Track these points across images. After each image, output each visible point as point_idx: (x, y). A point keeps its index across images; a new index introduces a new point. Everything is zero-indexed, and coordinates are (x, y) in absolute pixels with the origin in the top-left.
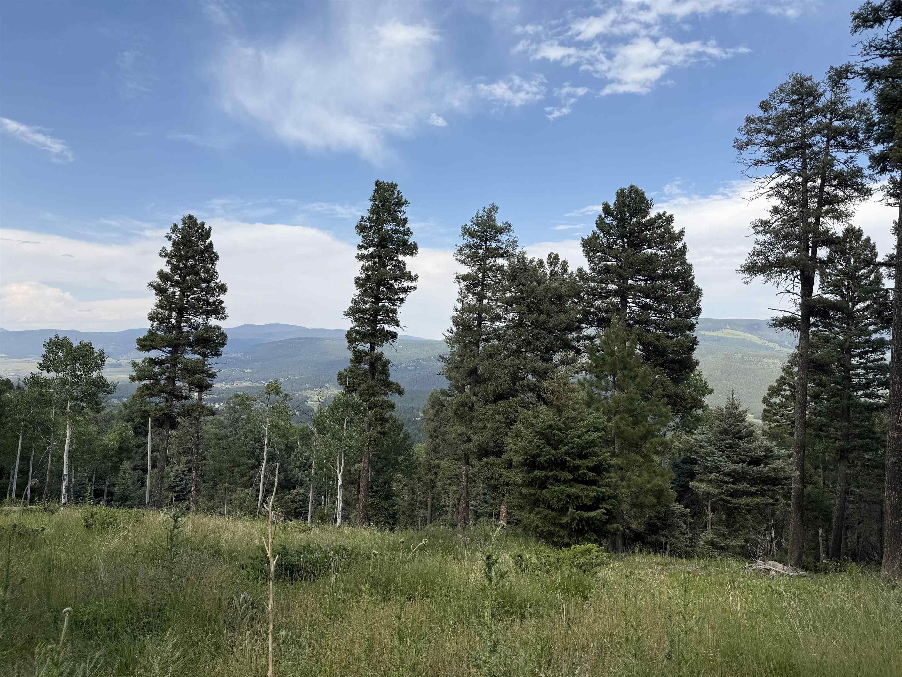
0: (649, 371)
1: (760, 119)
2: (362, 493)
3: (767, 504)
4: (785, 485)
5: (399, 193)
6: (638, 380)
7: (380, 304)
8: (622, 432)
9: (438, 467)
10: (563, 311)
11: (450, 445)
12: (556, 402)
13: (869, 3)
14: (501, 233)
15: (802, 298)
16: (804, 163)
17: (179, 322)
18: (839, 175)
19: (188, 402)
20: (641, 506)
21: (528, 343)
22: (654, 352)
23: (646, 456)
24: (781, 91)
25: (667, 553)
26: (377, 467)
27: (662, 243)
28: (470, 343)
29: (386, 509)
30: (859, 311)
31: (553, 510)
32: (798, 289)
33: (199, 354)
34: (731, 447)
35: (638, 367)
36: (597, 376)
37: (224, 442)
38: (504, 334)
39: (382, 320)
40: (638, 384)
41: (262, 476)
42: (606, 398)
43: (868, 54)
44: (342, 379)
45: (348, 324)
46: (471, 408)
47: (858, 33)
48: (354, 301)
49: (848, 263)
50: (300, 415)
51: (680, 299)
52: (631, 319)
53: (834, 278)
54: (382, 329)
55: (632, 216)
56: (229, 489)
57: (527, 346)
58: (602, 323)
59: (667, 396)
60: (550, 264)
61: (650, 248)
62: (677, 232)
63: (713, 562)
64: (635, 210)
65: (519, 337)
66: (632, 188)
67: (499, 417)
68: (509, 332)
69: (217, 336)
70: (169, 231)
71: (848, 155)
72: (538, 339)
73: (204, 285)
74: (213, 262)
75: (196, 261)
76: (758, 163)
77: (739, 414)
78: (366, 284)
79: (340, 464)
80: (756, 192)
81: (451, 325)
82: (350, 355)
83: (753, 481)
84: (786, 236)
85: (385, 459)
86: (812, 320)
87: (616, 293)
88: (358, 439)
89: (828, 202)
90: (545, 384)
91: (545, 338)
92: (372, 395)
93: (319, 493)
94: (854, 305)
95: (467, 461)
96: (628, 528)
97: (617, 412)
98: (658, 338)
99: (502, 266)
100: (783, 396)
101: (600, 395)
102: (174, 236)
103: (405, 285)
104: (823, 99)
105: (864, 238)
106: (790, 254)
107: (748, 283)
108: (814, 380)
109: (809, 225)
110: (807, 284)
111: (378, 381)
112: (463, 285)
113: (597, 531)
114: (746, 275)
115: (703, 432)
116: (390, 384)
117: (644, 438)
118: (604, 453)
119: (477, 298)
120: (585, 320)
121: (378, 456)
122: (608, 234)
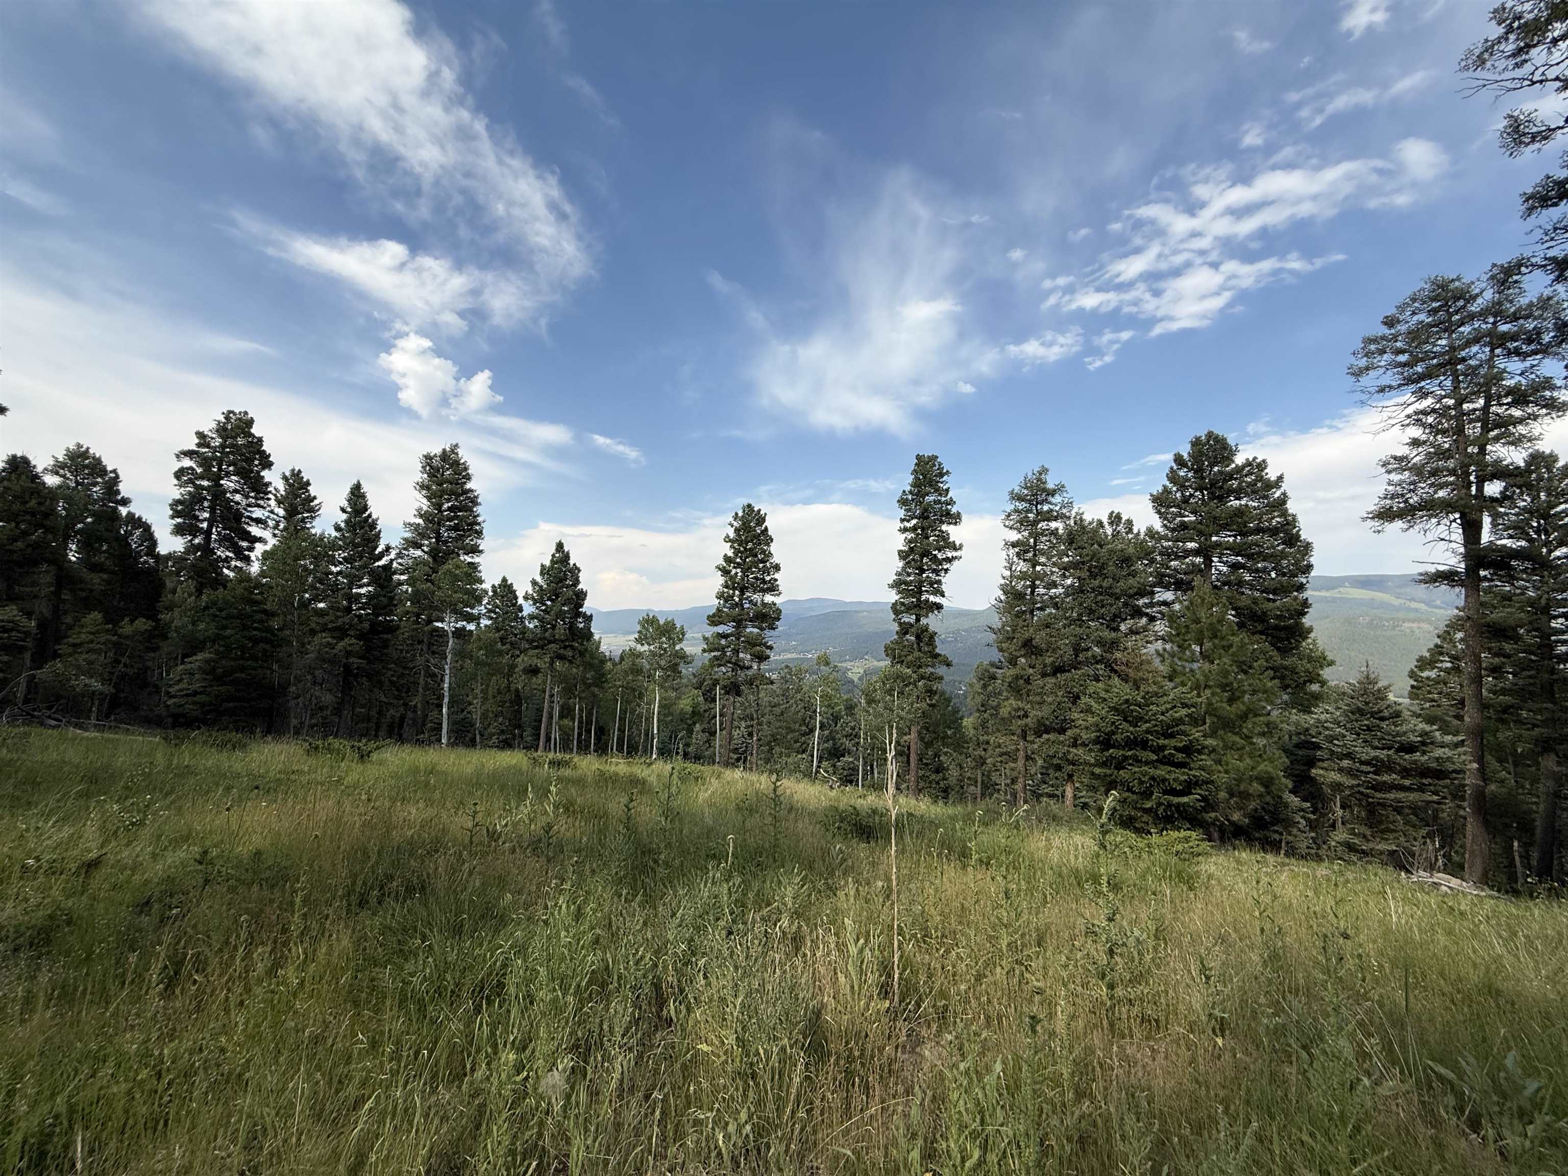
0: (1246, 639)
1: (1383, 338)
2: (912, 765)
3: (1429, 802)
4: (1455, 779)
5: (940, 464)
6: (1234, 649)
7: (924, 575)
8: (1216, 709)
9: (988, 743)
10: (1133, 574)
11: (1003, 719)
12: (1132, 675)
13: (1549, 178)
14: (1053, 495)
15: (1465, 547)
16: (1456, 381)
17: (740, 600)
18: (1513, 391)
19: (749, 673)
20: (1245, 796)
21: (1091, 612)
22: (1251, 618)
23: (1247, 737)
24: (1414, 300)
25: (1282, 852)
26: (927, 740)
27: (1254, 492)
28: (1023, 612)
29: (938, 783)
30: (1559, 558)
31: (1134, 793)
32: (1457, 534)
33: (758, 628)
34: (1369, 729)
35: (1233, 635)
36: (1179, 647)
37: (777, 710)
38: (1063, 602)
39: (926, 591)
40: (1233, 655)
41: (816, 741)
42: (1192, 670)
43: (1552, 239)
44: (889, 651)
45: (893, 596)
46: (1028, 681)
47: (1533, 217)
48: (898, 574)
49: (1535, 498)
51: (1283, 554)
52: (1218, 580)
53: (1513, 518)
54: (927, 601)
55: (1212, 465)
56: (784, 754)
57: (1089, 614)
58: (1180, 585)
59: (1272, 669)
60: (1111, 523)
61: (1238, 499)
62: (1273, 478)
63: (1353, 868)
64: (1216, 458)
65: (1081, 604)
66: (1210, 435)
67: (1061, 691)
68: (1068, 600)
69: (773, 612)
70: (732, 520)
71: (1527, 364)
72: (1103, 606)
73: (761, 565)
74: (768, 545)
75: (754, 544)
76: (1384, 389)
77: (1379, 690)
78: (909, 556)
80: (1384, 424)
81: (999, 593)
82: (896, 627)
83: (1405, 772)
84: (1434, 473)
85: (935, 732)
86: (1483, 573)
87: (1196, 553)
88: (909, 710)
89: (1497, 426)
90: (1117, 655)
91: (1111, 605)
92: (920, 667)
94: (1550, 552)
95: (1024, 737)
96: (1228, 820)
97: (1206, 687)
98: (1255, 601)
99: (1057, 529)
100: (1441, 670)
101: (1184, 667)
102: (735, 524)
103: (950, 555)
104: (1480, 301)
105: (1560, 463)
106: (1441, 494)
107: (1379, 532)
108: (1489, 650)
109: (1469, 455)
110: (1471, 529)
111: (925, 653)
112: (1012, 552)
113: (1193, 820)
114: (1376, 523)
115: (1327, 712)
116: (937, 656)
117: (1244, 717)
118: (1196, 734)
119: (1029, 565)
120: (1160, 584)
121: (927, 729)
122: (1182, 487)
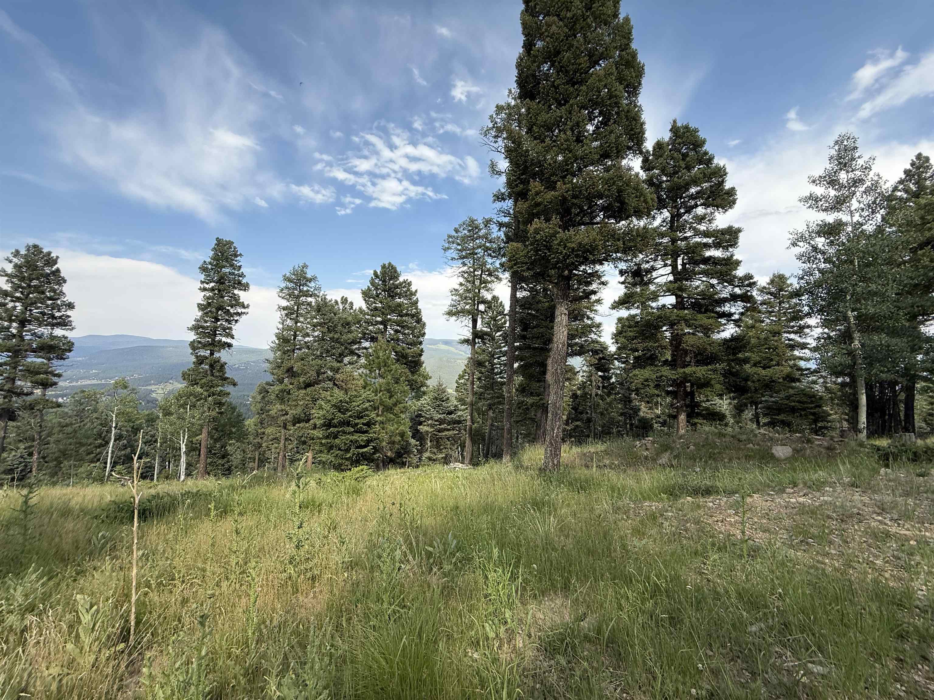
0: (398, 367)
1: (454, 237)
2: (202, 456)
3: (456, 434)
4: (464, 423)
5: (235, 248)
6: (393, 372)
7: (219, 323)
8: (383, 402)
9: (264, 433)
10: (350, 332)
11: (273, 418)
12: (344, 386)
14: (310, 282)
15: (472, 329)
16: (474, 261)
17: (20, 332)
18: (488, 270)
19: (29, 398)
20: (393, 443)
21: (328, 351)
22: (401, 357)
23: (396, 414)
24: (464, 224)
26: (215, 437)
27: (406, 296)
28: (288, 351)
29: (223, 465)
30: (497, 336)
31: (341, 450)
32: (471, 325)
33: (43, 358)
34: (439, 406)
35: (393, 365)
36: (370, 371)
37: (69, 429)
38: (312, 345)
39: (220, 334)
40: (393, 375)
41: (110, 452)
42: (374, 383)
44: (185, 376)
45: (192, 336)
46: (289, 393)
48: (197, 320)
49: (493, 313)
50: (145, 404)
51: (415, 327)
52: (389, 338)
53: (487, 320)
54: (220, 341)
55: (390, 280)
56: (75, 465)
57: (327, 353)
58: (373, 339)
59: (408, 381)
60: (342, 303)
61: (399, 298)
62: (414, 291)
63: (429, 468)
64: (391, 276)
65: (322, 347)
66: (390, 264)
67: (308, 398)
68: (315, 344)
69: (64, 344)
70: (11, 256)
71: (492, 261)
72: (334, 349)
73: (49, 302)
74: (60, 284)
75: (41, 282)
76: (452, 259)
77: (443, 389)
78: (207, 308)
79: (184, 437)
80: (452, 274)
81: (275, 339)
82: (193, 359)
83: (449, 423)
84: (466, 298)
85: (222, 431)
86: (477, 340)
87: (381, 323)
88: (200, 418)
89: (484, 283)
90: (338, 376)
91: (338, 348)
92: (212, 387)
93: (163, 460)
94: (495, 334)
95: (285, 427)
96: (386, 456)
97: (381, 391)
98: (403, 349)
99: (311, 302)
100: (465, 379)
101: (371, 381)
102: (15, 260)
103: (239, 311)
104: (482, 231)
105: (499, 301)
106: (467, 307)
108: (478, 371)
109: (476, 293)
110: (475, 322)
111: (217, 377)
112: (284, 313)
113: (367, 459)
114: (447, 316)
115: (425, 399)
116: (226, 379)
117: (395, 405)
118: (373, 415)
119: (293, 322)
120: (363, 338)
121: (216, 429)
122: (377, 289)
